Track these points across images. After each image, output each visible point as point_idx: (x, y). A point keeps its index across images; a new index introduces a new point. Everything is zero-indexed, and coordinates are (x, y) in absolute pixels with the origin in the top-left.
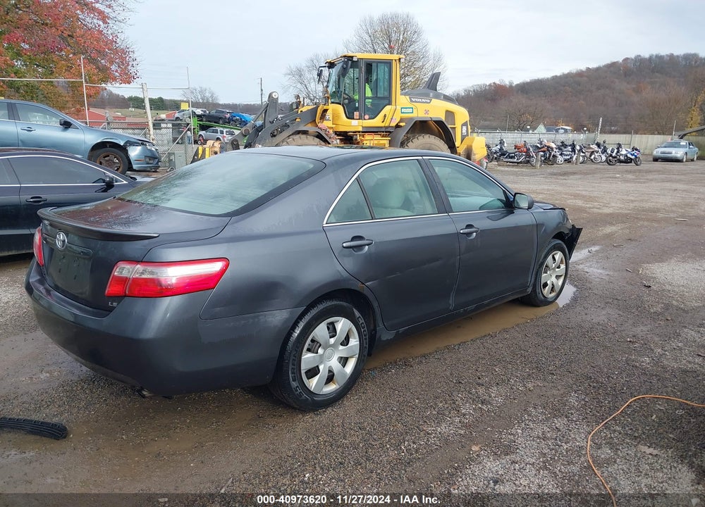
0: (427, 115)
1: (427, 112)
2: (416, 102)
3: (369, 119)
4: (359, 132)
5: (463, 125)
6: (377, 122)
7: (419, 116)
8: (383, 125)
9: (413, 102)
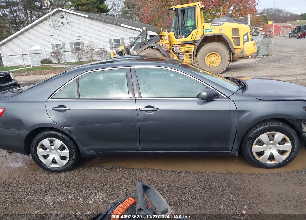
0: (221, 32)
1: (221, 30)
2: (214, 25)
3: (185, 37)
4: (180, 44)
5: (244, 35)
6: (189, 39)
7: (216, 33)
8: (192, 40)
9: (213, 26)
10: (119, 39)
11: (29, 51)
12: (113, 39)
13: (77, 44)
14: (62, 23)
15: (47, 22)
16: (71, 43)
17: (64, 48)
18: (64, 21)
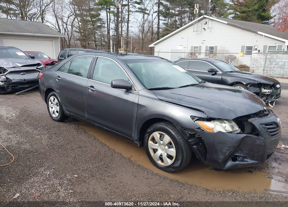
10: (252, 47)
11: (171, 50)
12: (245, 46)
13: (212, 48)
14: (204, 28)
15: (192, 27)
16: (207, 47)
17: (200, 50)
18: (206, 27)
